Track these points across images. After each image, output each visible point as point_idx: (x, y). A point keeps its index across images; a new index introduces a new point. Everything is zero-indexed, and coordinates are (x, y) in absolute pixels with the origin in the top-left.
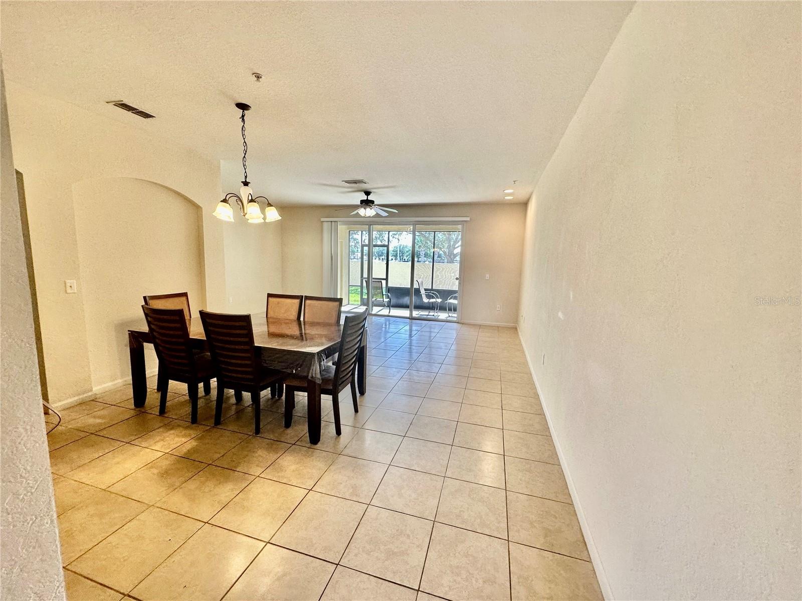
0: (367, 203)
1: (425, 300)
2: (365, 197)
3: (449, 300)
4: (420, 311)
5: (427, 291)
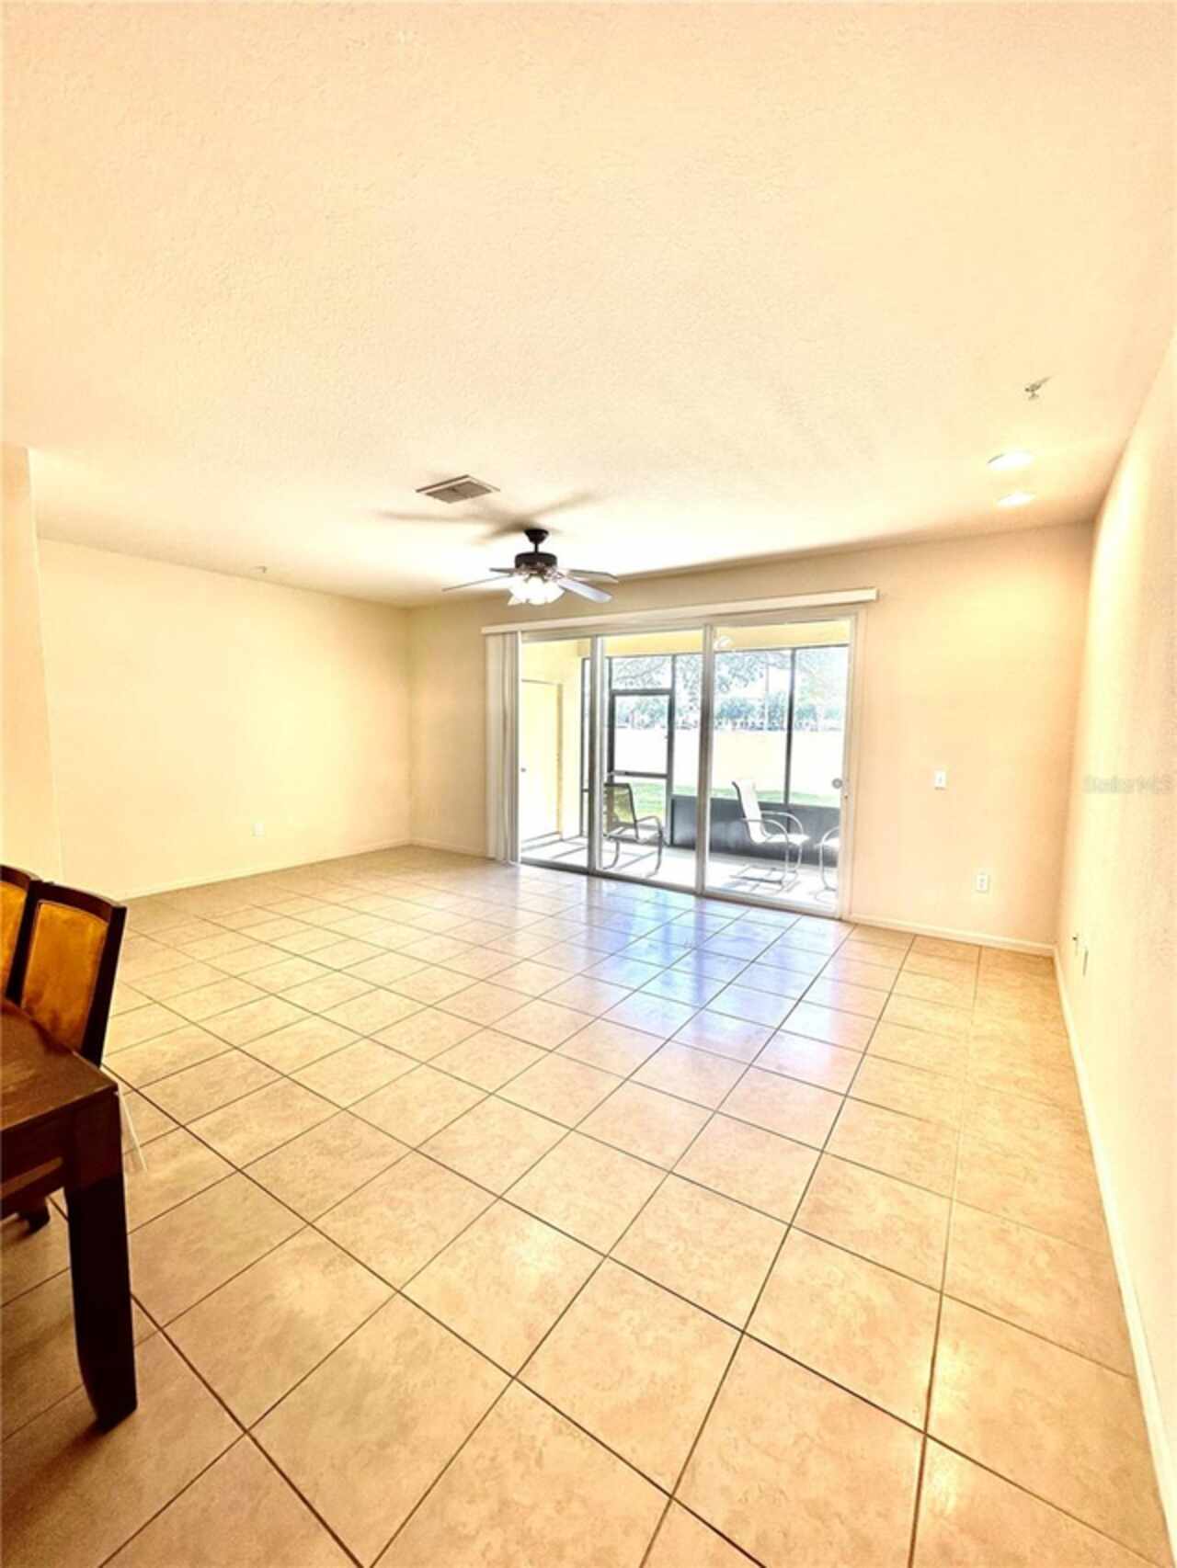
0: (535, 563)
1: (758, 835)
2: (528, 547)
3: (827, 839)
4: (747, 866)
5: (766, 812)
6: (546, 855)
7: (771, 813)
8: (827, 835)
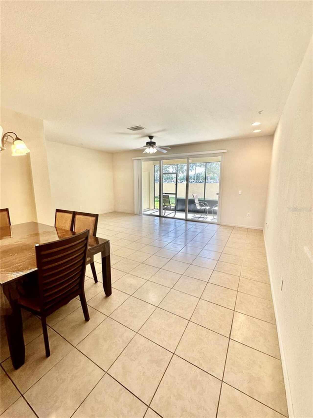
0: (151, 144)
1: (198, 207)
3: (215, 207)
4: (196, 214)
5: (200, 202)
6: (149, 213)
7: (201, 202)
8: (214, 207)
